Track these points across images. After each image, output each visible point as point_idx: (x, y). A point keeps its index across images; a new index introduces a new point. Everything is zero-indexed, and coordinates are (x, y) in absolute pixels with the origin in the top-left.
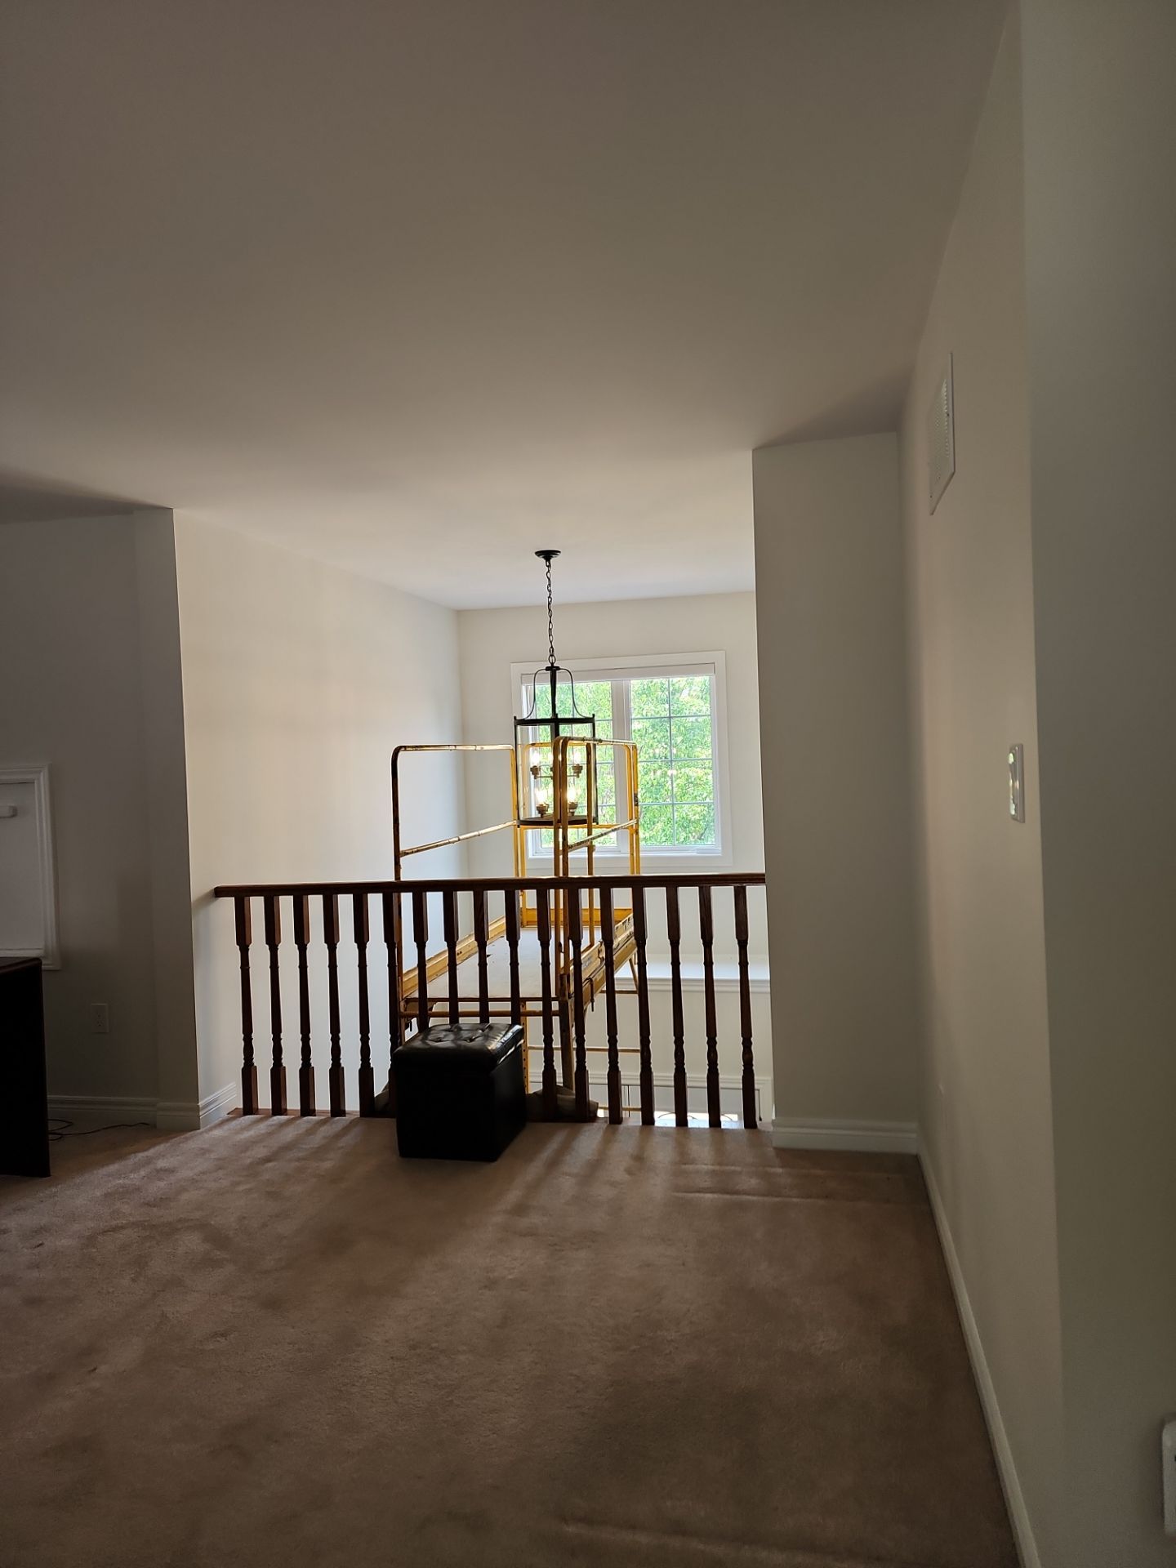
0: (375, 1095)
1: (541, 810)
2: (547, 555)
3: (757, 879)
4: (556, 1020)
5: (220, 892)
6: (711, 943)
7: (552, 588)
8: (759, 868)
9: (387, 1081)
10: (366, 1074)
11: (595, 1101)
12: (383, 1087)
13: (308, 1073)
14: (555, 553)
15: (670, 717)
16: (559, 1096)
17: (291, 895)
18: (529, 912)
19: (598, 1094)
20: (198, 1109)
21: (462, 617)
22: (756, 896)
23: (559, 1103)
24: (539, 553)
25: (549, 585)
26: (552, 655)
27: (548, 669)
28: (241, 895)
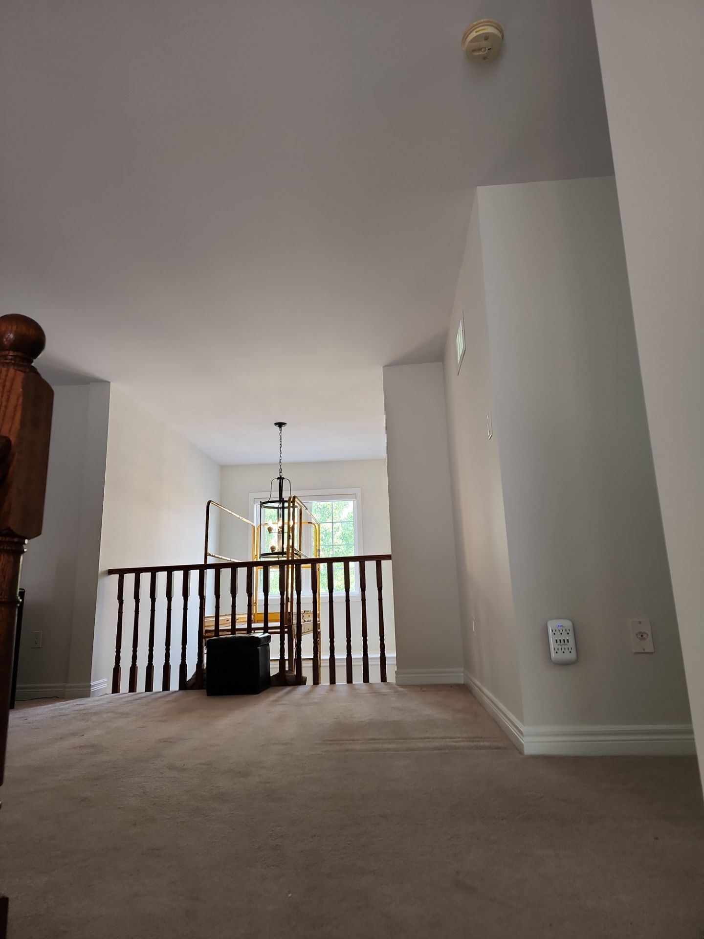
0: (187, 680)
1: (273, 548)
2: (280, 425)
3: (388, 557)
4: (286, 635)
5: (111, 572)
6: (365, 590)
7: (282, 440)
8: (388, 552)
9: (195, 670)
10: (183, 667)
11: (305, 676)
12: (193, 674)
13: (151, 668)
14: (284, 424)
15: (332, 522)
16: (286, 674)
17: (149, 572)
18: (259, 615)
19: (307, 671)
20: (90, 686)
21: (224, 469)
22: (386, 565)
23: (287, 678)
24: (276, 424)
25: (281, 439)
26: (280, 472)
27: (278, 478)
28: (122, 572)
